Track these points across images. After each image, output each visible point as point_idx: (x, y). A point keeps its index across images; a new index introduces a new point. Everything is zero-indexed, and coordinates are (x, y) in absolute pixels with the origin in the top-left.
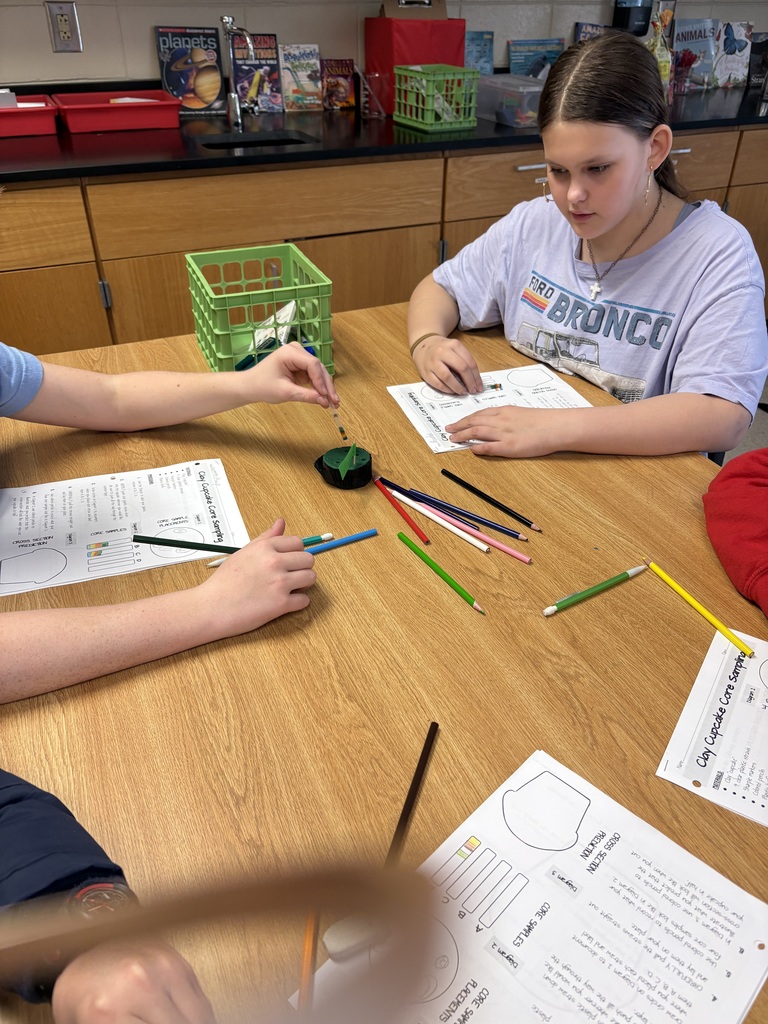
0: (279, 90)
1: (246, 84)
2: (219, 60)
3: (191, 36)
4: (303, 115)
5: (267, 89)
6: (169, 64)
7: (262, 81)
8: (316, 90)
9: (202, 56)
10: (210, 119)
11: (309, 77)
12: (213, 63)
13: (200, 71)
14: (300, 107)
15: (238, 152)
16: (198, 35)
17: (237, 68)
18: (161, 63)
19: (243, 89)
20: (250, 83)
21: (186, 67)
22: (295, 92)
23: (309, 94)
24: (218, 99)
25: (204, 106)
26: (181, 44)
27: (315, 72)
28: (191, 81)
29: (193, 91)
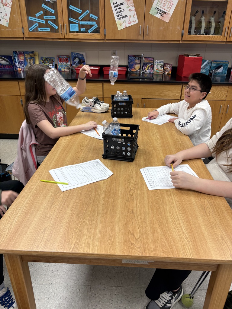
0: (153, 69)
1: (145, 67)
2: (141, 62)
3: (135, 57)
4: (158, 74)
5: (150, 69)
6: (130, 63)
7: (149, 67)
8: (161, 69)
9: (137, 61)
10: (136, 74)
11: (160, 67)
12: (139, 63)
13: (136, 64)
14: (157, 73)
15: (141, 80)
16: (137, 57)
17: (144, 64)
18: (128, 62)
19: (144, 68)
20: (146, 67)
21: (133, 63)
22: (156, 69)
23: (159, 70)
24: (139, 70)
25: (136, 71)
26: (133, 59)
27: (162, 66)
28: (134, 66)
29: (134, 68)
